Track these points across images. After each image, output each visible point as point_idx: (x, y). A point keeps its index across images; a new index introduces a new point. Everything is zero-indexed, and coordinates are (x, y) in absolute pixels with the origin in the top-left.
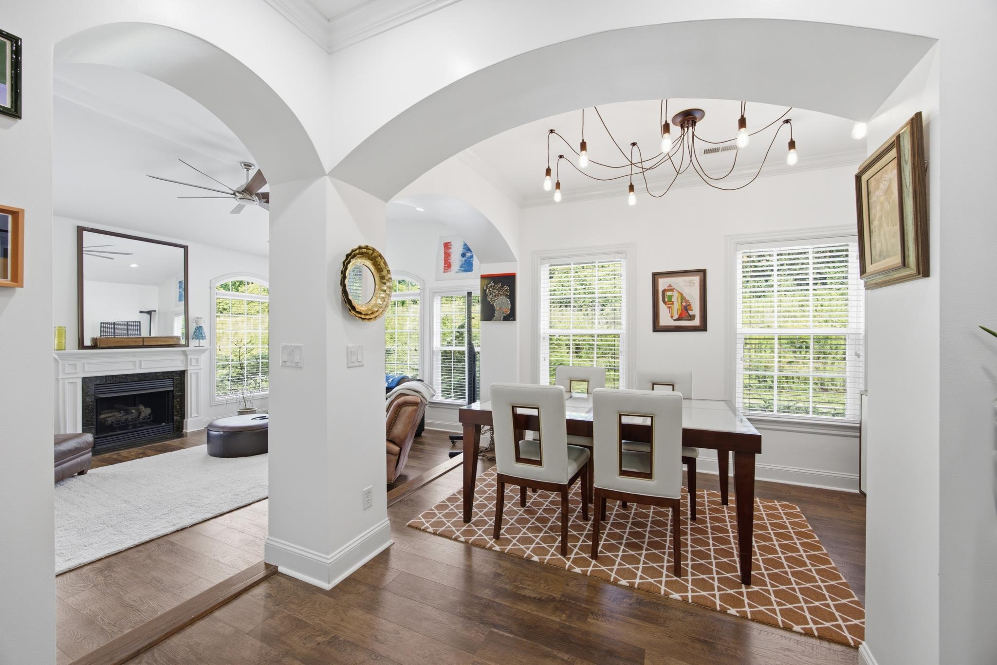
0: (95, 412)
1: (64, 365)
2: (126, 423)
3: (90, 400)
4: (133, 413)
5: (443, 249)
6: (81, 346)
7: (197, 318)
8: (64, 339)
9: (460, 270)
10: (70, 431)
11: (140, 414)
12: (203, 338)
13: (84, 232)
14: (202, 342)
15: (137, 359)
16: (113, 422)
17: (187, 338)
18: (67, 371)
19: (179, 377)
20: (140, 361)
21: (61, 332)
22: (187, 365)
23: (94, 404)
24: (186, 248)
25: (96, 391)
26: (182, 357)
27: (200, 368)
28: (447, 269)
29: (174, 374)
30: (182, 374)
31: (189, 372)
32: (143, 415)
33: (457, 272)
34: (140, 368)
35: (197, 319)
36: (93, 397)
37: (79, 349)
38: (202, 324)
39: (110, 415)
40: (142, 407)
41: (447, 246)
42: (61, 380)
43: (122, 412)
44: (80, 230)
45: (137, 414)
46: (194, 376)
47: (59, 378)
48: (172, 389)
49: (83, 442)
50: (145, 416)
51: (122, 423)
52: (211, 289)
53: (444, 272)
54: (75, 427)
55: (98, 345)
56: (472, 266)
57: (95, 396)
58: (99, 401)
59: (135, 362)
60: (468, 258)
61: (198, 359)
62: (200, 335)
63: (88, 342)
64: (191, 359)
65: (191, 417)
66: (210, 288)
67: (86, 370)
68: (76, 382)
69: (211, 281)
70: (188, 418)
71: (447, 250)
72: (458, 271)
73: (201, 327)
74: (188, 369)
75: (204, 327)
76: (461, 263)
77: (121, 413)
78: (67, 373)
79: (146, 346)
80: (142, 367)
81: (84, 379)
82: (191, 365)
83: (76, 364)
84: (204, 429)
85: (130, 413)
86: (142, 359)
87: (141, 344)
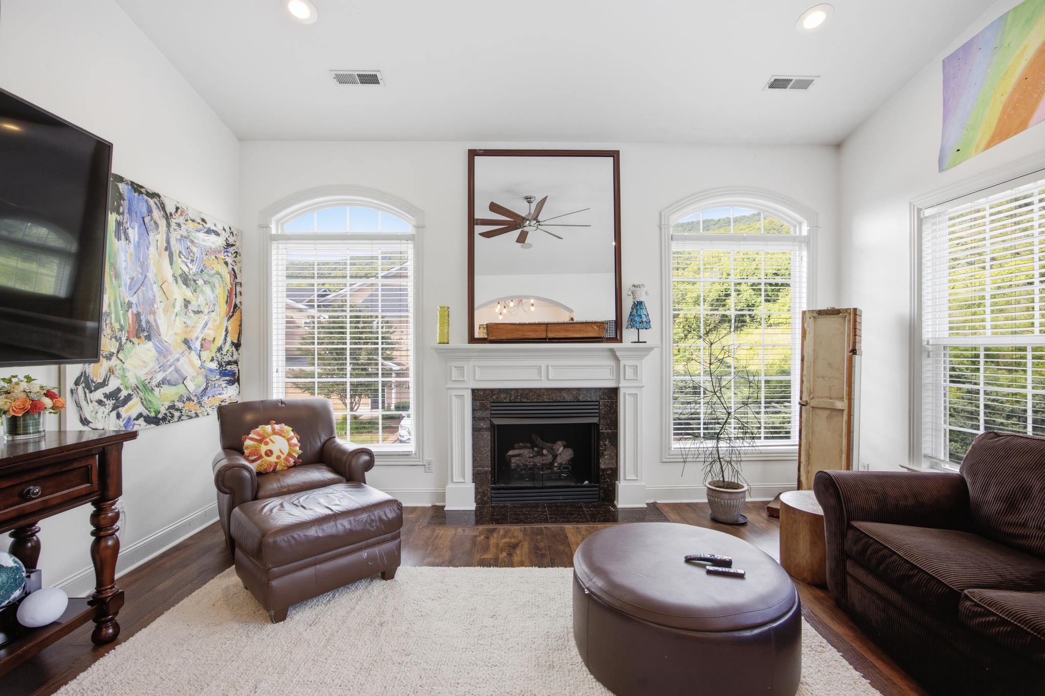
0: (496, 445)
1: (451, 367)
2: (534, 469)
3: (485, 426)
4: (545, 454)
6: (472, 340)
7: (634, 286)
8: (448, 326)
11: (555, 457)
12: (647, 325)
13: (477, 158)
15: (543, 363)
16: (518, 466)
17: (618, 323)
18: (454, 378)
19: (609, 400)
20: (548, 366)
21: (445, 313)
22: (618, 380)
23: (494, 433)
24: (616, 156)
25: (493, 412)
26: (612, 363)
27: (640, 385)
29: (600, 393)
30: (612, 394)
31: (623, 391)
32: (559, 461)
34: (548, 379)
35: (634, 288)
36: (486, 423)
37: (469, 343)
38: (643, 299)
40: (558, 446)
42: (448, 391)
43: (530, 450)
44: (472, 155)
45: (551, 457)
46: (630, 400)
47: (447, 387)
48: (596, 420)
50: (564, 463)
51: (529, 470)
52: (661, 228)
57: (491, 422)
59: (541, 367)
61: (636, 367)
62: (640, 319)
63: (478, 333)
64: (625, 366)
65: (625, 479)
67: (477, 378)
68: (463, 396)
69: (660, 213)
70: (621, 481)
73: (640, 303)
74: (620, 386)
75: (647, 304)
77: (530, 453)
78: (453, 381)
79: (549, 339)
80: (550, 377)
81: (474, 391)
82: (625, 378)
83: (463, 367)
84: (645, 506)
85: (540, 454)
86: (551, 362)
87: (544, 336)
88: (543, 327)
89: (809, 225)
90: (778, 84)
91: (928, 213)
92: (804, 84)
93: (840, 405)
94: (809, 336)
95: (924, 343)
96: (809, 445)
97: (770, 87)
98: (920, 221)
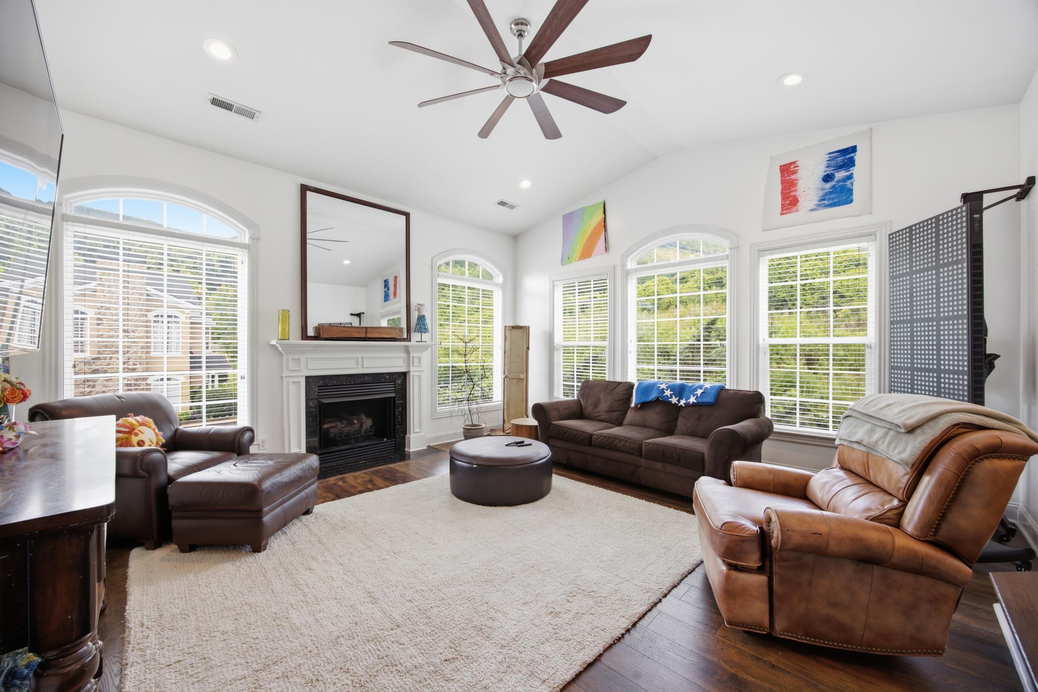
0: (318, 420)
1: (288, 359)
2: (348, 436)
3: (313, 405)
4: (355, 424)
5: (779, 175)
6: (305, 336)
7: (419, 305)
8: (287, 326)
9: (819, 205)
10: (295, 450)
11: (362, 425)
12: (426, 330)
13: (308, 192)
14: (426, 337)
15: (359, 356)
16: (335, 434)
17: (409, 331)
18: (291, 368)
19: (400, 381)
20: (363, 357)
21: (285, 316)
22: (409, 365)
23: (318, 410)
24: (407, 215)
25: (320, 394)
26: (404, 355)
27: (422, 369)
28: (790, 209)
29: (396, 376)
30: (404, 375)
31: (411, 374)
32: (365, 427)
33: (812, 210)
34: (363, 367)
35: (418, 306)
36: (316, 402)
37: (302, 339)
38: (424, 313)
39: (333, 425)
40: (363, 417)
41: (788, 171)
42: (285, 379)
43: (344, 421)
44: (304, 189)
45: (359, 425)
46: (416, 380)
47: (283, 376)
48: (393, 395)
49: (308, 469)
50: (367, 429)
51: (345, 436)
53: (782, 214)
54: (300, 447)
55: (322, 335)
56: (852, 194)
57: (319, 401)
58: (323, 407)
59: (358, 358)
60: (838, 181)
61: (420, 357)
62: (422, 326)
63: (311, 333)
64: (413, 357)
65: (414, 432)
66: (432, 267)
67: (309, 368)
68: (299, 382)
69: (432, 259)
70: (410, 434)
71: (789, 175)
72: (814, 207)
73: (424, 316)
74: (410, 370)
76: (821, 193)
77: (343, 423)
78: (291, 370)
79: (368, 338)
80: (365, 366)
81: (308, 378)
82: (413, 366)
83: (299, 359)
84: (426, 448)
85: (352, 423)
86: (365, 355)
87: (364, 336)
88: (364, 330)
89: (503, 277)
90: (502, 203)
91: (557, 283)
92: (512, 207)
93: (522, 376)
94: (508, 340)
95: (555, 344)
96: (508, 398)
97: (499, 204)
98: (554, 286)
